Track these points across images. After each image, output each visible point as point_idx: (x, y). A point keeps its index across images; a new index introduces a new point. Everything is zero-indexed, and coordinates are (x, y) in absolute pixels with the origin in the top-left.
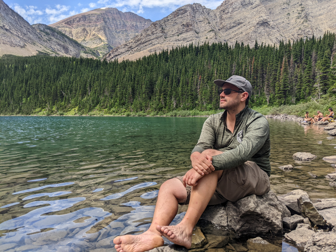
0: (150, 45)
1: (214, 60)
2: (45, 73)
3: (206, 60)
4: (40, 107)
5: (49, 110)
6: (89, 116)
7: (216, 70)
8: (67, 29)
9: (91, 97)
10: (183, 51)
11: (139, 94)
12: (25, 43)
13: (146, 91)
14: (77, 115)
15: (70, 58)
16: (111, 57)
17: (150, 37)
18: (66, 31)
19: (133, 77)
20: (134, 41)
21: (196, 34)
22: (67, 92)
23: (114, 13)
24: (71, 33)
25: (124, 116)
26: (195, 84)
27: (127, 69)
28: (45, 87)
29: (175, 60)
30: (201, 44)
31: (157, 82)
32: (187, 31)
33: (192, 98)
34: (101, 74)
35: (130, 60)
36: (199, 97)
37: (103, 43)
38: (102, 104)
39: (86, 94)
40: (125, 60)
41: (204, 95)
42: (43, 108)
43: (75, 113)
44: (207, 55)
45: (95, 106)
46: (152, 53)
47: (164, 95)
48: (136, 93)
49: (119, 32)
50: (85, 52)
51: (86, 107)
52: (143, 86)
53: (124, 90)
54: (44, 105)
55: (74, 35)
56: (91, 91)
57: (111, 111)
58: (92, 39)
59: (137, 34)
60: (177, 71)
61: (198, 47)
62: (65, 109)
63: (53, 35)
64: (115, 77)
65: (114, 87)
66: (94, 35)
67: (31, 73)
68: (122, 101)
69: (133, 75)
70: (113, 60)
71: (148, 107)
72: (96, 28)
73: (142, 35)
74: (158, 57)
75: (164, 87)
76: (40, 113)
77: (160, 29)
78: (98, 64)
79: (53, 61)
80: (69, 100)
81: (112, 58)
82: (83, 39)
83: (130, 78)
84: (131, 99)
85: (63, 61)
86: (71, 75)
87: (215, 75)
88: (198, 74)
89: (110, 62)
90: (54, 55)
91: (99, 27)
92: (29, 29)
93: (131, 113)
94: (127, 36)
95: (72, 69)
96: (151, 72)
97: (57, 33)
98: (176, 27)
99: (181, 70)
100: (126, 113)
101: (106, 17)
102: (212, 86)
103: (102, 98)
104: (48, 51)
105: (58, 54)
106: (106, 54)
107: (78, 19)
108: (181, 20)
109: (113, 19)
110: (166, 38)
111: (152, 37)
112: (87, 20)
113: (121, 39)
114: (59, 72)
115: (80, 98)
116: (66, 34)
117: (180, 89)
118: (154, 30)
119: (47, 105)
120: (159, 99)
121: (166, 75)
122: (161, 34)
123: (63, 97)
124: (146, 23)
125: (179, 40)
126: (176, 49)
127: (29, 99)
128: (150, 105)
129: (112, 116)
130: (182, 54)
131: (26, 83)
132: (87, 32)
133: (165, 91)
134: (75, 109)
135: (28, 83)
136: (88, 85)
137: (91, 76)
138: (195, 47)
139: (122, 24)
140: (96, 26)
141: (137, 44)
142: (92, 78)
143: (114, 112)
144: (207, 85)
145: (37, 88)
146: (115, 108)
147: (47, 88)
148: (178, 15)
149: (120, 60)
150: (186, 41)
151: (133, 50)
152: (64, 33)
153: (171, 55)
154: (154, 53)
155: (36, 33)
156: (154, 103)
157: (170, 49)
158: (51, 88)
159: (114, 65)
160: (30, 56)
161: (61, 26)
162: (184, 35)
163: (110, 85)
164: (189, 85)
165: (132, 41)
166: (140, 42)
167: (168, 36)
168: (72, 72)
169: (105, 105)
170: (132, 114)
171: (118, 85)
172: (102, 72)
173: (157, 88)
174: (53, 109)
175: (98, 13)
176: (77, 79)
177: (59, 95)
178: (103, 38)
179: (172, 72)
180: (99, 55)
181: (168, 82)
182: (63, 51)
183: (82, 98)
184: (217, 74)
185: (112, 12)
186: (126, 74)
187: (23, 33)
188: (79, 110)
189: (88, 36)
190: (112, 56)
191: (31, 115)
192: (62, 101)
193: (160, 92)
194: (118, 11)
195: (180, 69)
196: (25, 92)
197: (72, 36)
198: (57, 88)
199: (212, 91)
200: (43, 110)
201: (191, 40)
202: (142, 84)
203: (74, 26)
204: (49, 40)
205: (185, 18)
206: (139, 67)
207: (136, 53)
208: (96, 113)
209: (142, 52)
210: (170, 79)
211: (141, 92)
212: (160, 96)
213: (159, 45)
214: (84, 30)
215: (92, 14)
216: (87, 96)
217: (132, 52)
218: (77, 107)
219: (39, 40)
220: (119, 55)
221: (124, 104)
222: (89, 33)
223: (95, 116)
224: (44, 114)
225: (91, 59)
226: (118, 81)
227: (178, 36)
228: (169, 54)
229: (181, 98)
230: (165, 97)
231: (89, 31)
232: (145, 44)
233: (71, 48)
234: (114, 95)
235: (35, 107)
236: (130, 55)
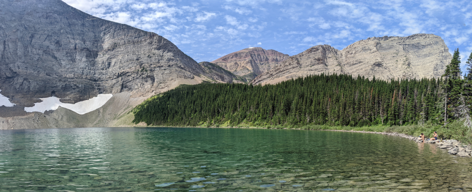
0: (287, 73)
1: (341, 87)
2: (207, 96)
3: (335, 87)
4: (203, 120)
5: (209, 123)
6: (238, 128)
7: (343, 95)
8: (224, 64)
9: (240, 112)
10: (315, 78)
11: (278, 110)
12: (194, 76)
13: (284, 108)
14: (229, 127)
15: (225, 84)
16: (255, 82)
17: (288, 67)
18: (222, 65)
19: (273, 97)
20: (274, 70)
21: (326, 67)
22: (222, 109)
23: (259, 51)
24: (226, 66)
25: (266, 128)
26: (326, 104)
27: (269, 91)
28: (206, 106)
29: (309, 84)
30: (330, 74)
31: (293, 102)
32: (318, 64)
33: (323, 115)
34: (248, 94)
35: (271, 84)
36: (329, 114)
37: (249, 72)
38: (248, 118)
39: (236, 110)
40: (267, 84)
41: (333, 114)
42: (205, 121)
43: (228, 125)
44: (336, 83)
45: (242, 120)
46: (289, 79)
47: (299, 112)
48: (276, 110)
49: (263, 64)
50: (236, 79)
51: (236, 120)
52: (281, 104)
53: (266, 107)
54: (206, 119)
55: (228, 68)
56: (240, 108)
57: (255, 124)
58: (242, 70)
59: (277, 65)
60: (311, 93)
61: (328, 76)
62: (220, 122)
63: (213, 69)
64: (259, 97)
65: (258, 104)
66: (243, 67)
67: (198, 96)
68: (265, 116)
69: (273, 95)
70: (257, 84)
71: (285, 121)
72: (245, 61)
73: (281, 66)
74: (295, 82)
75: (300, 106)
76: (202, 125)
77: (296, 61)
78: (245, 88)
79: (213, 87)
80: (223, 115)
81: (257, 83)
82: (235, 70)
83: (271, 98)
84: (271, 114)
85: (221, 86)
86: (226, 96)
87: (342, 98)
88: (328, 97)
89: (255, 86)
90: (213, 82)
91: (247, 61)
92: (197, 66)
93: (271, 126)
94: (269, 66)
95: (227, 92)
96: (288, 93)
97: (216, 67)
98: (310, 60)
99: (314, 93)
100: (267, 126)
101: (253, 54)
102: (339, 107)
103: (248, 113)
104: (209, 80)
105: (217, 82)
106: (252, 80)
107: (231, 56)
108: (314, 55)
109: (258, 55)
110: (300, 68)
111: (289, 67)
112: (238, 56)
113: (264, 69)
114: (217, 94)
115: (232, 113)
116: (223, 67)
117: (313, 107)
118: (291, 62)
119: (207, 119)
120: (295, 115)
121: (302, 96)
122: (297, 65)
123: (219, 113)
124: (284, 57)
125: (311, 70)
126: (310, 77)
127: (195, 114)
128: (287, 120)
129: (256, 128)
130: (315, 80)
131: (194, 104)
132: (238, 65)
133: (300, 109)
134: (228, 122)
135: (195, 103)
136: (238, 103)
137: (240, 97)
138: (326, 76)
139: (265, 58)
140: (245, 60)
141: (276, 72)
142: (241, 98)
143: (257, 124)
144: (335, 106)
145: (201, 107)
146: (258, 121)
147: (208, 106)
148: (311, 52)
149: (263, 84)
150: (317, 71)
151: (273, 77)
152: (221, 66)
153: (306, 81)
154: (291, 79)
155: (202, 68)
156: (290, 118)
157: (305, 76)
158: (211, 106)
159: (258, 88)
160: (197, 84)
161: (219, 62)
162: (316, 67)
163: (255, 103)
164: (321, 105)
165: (273, 70)
166: (279, 71)
167: (302, 67)
168: (226, 94)
169: (251, 119)
170: (273, 127)
171: (261, 103)
172: (249, 93)
173: (293, 106)
174: (212, 122)
175: (247, 51)
176: (230, 99)
177: (216, 112)
178: (250, 68)
179: (306, 93)
180: (247, 81)
181: (303, 101)
182: (220, 79)
183: (233, 113)
184: (343, 97)
185: (258, 50)
186: (268, 94)
187: (193, 69)
188: (231, 123)
189: (239, 68)
190: (257, 81)
191: (196, 127)
192: (218, 116)
193: (296, 110)
194: (263, 49)
195: (313, 91)
196: (193, 110)
197: (227, 68)
198: (215, 106)
199: (339, 110)
200: (205, 123)
201: (322, 71)
202: (281, 103)
203: (228, 61)
204: (210, 72)
205: (317, 54)
206: (279, 89)
207: (276, 79)
208: (244, 125)
209: (280, 78)
210: (305, 100)
211: (280, 109)
212: (296, 112)
213: (295, 73)
214: (236, 63)
215: (242, 52)
216: (237, 111)
217: (273, 78)
218: (229, 121)
219: (204, 73)
220: (262, 80)
221: (265, 118)
222: (239, 65)
223: (242, 127)
224: (205, 126)
225: (241, 84)
226: (261, 100)
227: (311, 67)
228: (304, 80)
229: (314, 115)
230: (300, 114)
231: (239, 64)
232: (283, 72)
233: (226, 77)
234: (257, 111)
235: (199, 121)
236: (271, 81)
